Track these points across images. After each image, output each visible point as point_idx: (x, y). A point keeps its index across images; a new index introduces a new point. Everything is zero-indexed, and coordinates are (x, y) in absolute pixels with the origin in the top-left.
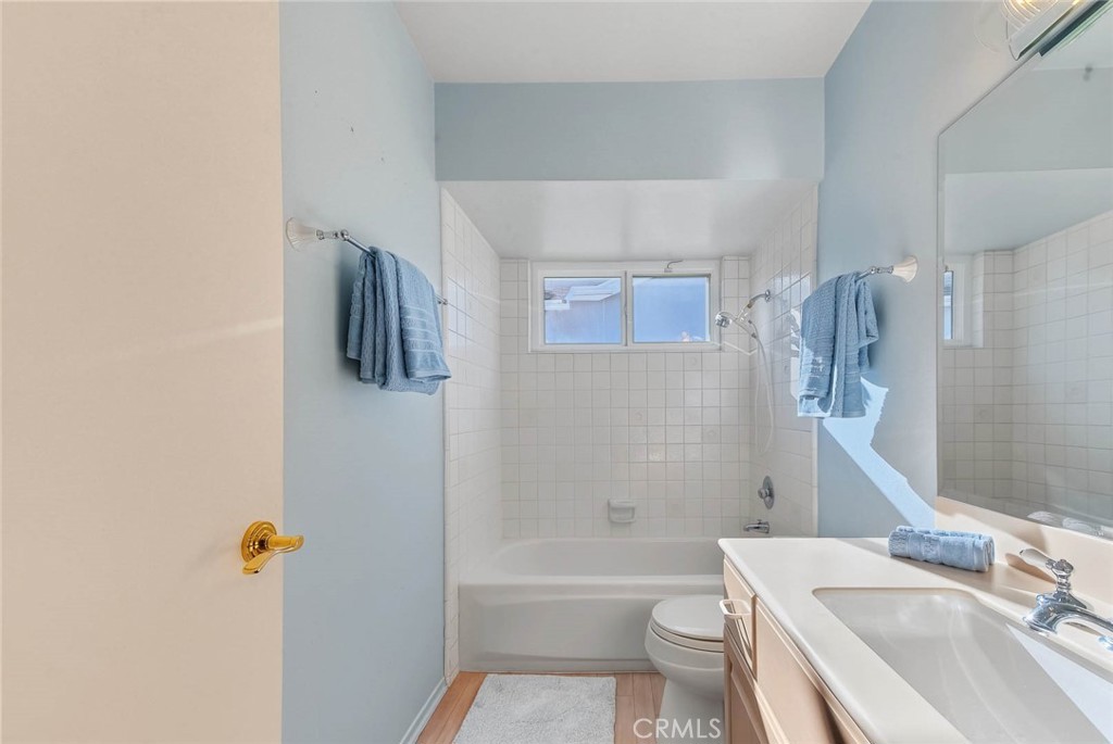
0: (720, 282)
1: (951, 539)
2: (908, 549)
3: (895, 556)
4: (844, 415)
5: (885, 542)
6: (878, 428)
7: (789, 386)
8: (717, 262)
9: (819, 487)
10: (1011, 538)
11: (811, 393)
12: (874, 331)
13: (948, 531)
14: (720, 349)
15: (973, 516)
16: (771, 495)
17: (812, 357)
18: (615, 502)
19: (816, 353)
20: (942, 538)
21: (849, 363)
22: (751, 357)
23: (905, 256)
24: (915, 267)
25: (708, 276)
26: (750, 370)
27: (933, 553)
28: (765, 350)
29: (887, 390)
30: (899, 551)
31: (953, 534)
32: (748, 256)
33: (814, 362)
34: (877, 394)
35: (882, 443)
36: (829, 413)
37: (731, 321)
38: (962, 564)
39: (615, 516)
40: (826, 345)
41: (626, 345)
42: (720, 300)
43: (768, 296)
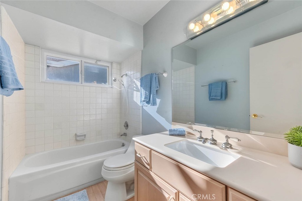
0: (112, 69)
1: (180, 130)
2: (172, 133)
3: (170, 135)
4: (153, 105)
5: (168, 132)
6: (158, 108)
7: (133, 98)
8: (111, 63)
9: (142, 123)
10: (187, 128)
11: (145, 100)
12: (158, 87)
13: (178, 129)
14: (112, 87)
15: (179, 125)
16: (127, 126)
17: (145, 92)
18: (78, 134)
19: (146, 91)
20: (178, 130)
21: (154, 93)
22: (120, 90)
23: (165, 72)
24: (167, 74)
25: (108, 67)
26: (120, 94)
27: (178, 133)
28: (126, 89)
29: (160, 100)
30: (171, 134)
31: (179, 129)
32: (120, 64)
33: (146, 93)
34: (158, 101)
35: (159, 112)
36: (150, 105)
37: (117, 80)
38: (182, 134)
39: (78, 138)
40: (148, 89)
41: (82, 83)
42: (112, 74)
43: (126, 75)
